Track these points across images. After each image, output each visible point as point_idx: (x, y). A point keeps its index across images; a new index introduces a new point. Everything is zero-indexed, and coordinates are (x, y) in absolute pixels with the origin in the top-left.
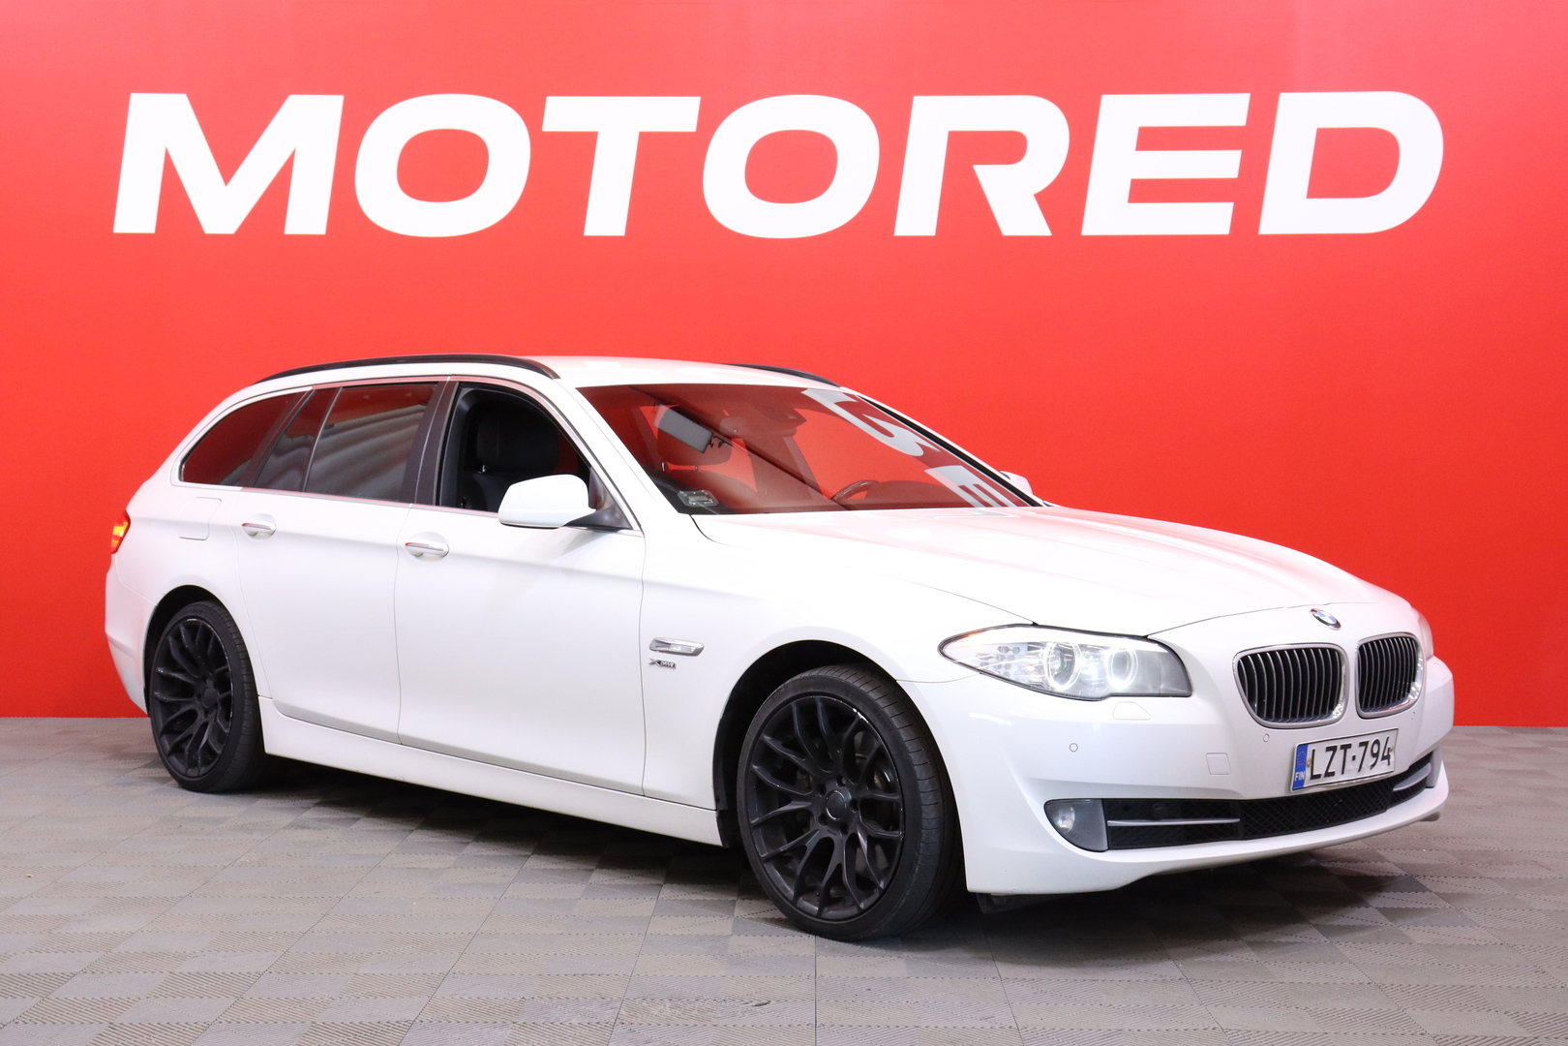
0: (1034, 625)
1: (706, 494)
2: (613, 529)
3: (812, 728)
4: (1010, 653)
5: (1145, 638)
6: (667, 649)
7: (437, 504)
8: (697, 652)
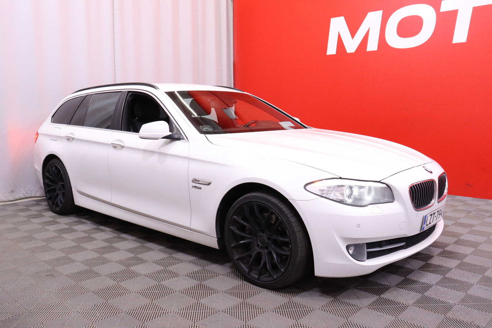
0: (341, 178)
1: (209, 126)
2: (179, 139)
3: (252, 213)
4: (332, 189)
5: (379, 182)
6: (198, 182)
7: (121, 130)
8: (209, 184)
